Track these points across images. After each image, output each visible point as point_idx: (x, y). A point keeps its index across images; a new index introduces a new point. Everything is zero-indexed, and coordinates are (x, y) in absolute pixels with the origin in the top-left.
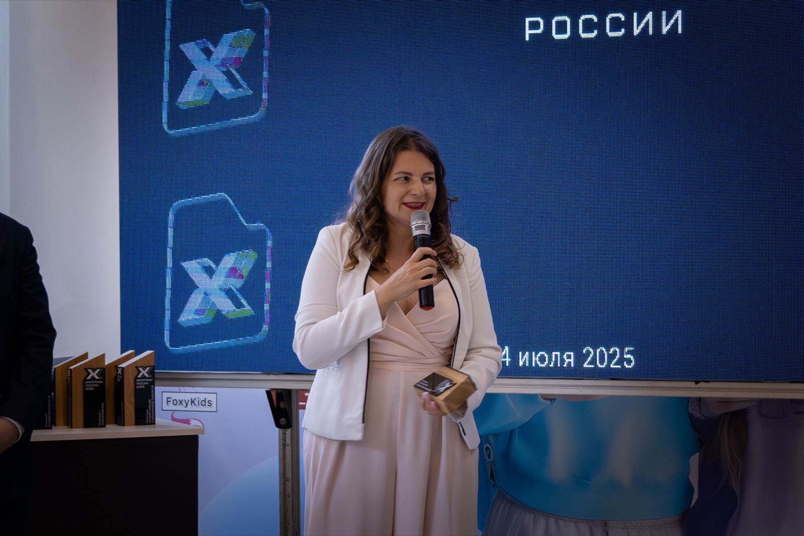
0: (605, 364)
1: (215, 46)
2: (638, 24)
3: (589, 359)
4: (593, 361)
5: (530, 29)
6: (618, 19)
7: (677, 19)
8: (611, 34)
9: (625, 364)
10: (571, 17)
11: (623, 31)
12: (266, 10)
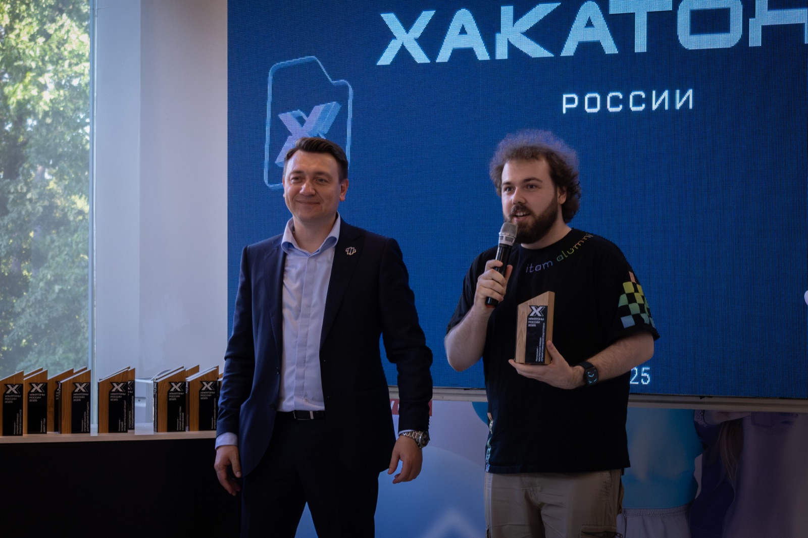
1: (308, 116)
2: (656, 101)
5: (566, 104)
6: (640, 96)
7: (689, 97)
8: (634, 109)
9: (642, 380)
10: (599, 93)
11: (644, 106)
12: (349, 85)
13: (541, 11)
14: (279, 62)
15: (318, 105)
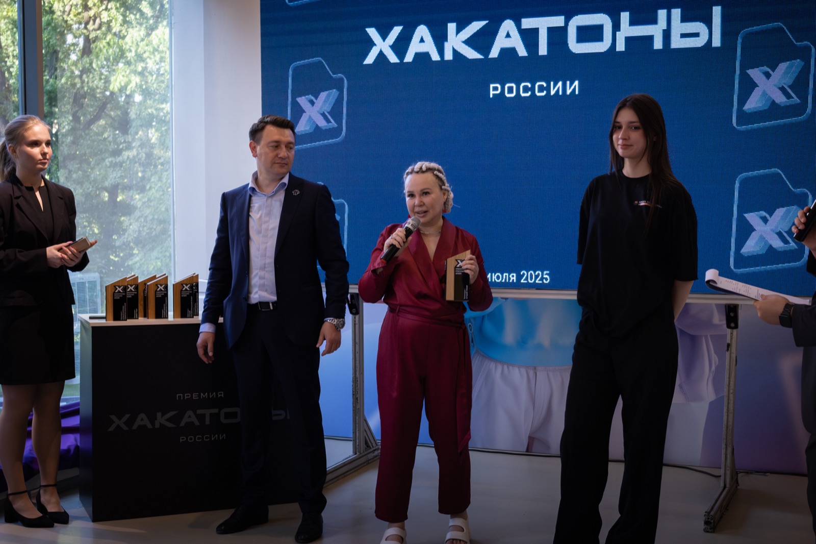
0: (533, 280)
1: (316, 99)
2: (554, 88)
3: (524, 278)
4: (527, 279)
5: (492, 91)
6: (542, 85)
7: (575, 86)
8: (538, 94)
9: (544, 280)
10: (516, 84)
11: (545, 92)
12: (345, 78)
13: (476, 26)
14: (296, 62)
15: (323, 91)
